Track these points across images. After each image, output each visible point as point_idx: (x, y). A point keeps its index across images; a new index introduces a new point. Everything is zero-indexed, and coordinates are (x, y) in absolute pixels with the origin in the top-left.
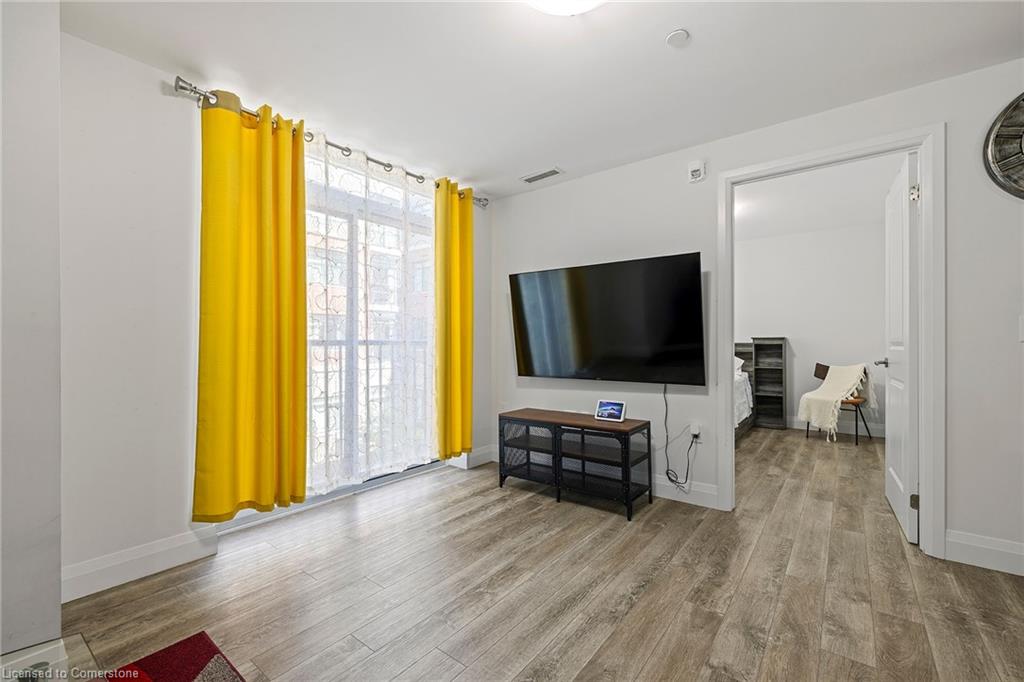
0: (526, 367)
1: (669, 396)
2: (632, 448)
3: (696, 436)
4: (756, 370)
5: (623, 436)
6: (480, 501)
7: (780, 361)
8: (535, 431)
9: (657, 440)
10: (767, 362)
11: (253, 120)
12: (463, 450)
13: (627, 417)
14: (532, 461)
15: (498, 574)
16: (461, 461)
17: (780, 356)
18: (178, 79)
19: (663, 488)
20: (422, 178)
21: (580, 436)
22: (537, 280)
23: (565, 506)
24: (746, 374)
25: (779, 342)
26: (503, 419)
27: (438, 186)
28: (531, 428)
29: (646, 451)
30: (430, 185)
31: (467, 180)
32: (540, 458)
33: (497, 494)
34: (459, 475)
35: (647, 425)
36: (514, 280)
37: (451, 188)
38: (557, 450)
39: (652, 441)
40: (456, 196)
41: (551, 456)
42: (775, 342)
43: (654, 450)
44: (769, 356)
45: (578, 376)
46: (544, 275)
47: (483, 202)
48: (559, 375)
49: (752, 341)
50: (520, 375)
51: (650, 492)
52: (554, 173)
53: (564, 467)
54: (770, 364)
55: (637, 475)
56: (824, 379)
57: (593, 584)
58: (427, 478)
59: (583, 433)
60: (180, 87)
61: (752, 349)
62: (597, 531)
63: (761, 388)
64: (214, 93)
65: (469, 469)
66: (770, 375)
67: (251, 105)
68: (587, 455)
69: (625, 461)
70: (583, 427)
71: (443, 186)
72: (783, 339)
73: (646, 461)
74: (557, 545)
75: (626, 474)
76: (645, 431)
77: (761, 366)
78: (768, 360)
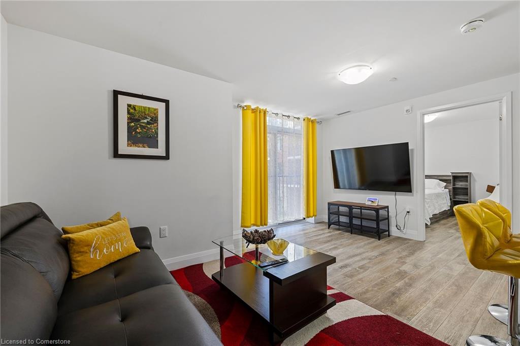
0: (337, 185)
1: (397, 197)
2: (380, 216)
3: (408, 212)
4: (454, 188)
5: (377, 210)
6: (321, 232)
7: (467, 184)
8: (342, 209)
9: (392, 213)
10: (460, 184)
11: (254, 111)
12: (314, 216)
13: (379, 204)
14: (340, 220)
15: (332, 248)
16: (312, 220)
17: (467, 181)
18: (239, 104)
19: (394, 231)
20: (299, 118)
21: (360, 210)
22: (342, 153)
23: (353, 235)
24: (448, 190)
25: (466, 175)
26: (329, 204)
27: (304, 120)
28: (340, 207)
29: (387, 217)
30: (302, 120)
31: (314, 116)
32: (343, 219)
33: (327, 231)
34: (311, 225)
35: (387, 207)
36: (332, 152)
37: (309, 120)
38: (351, 216)
39: (390, 214)
40: (311, 123)
41: (348, 218)
42: (464, 175)
43: (391, 217)
44: (461, 181)
45: (359, 189)
46: (345, 150)
47: (320, 122)
48: (350, 188)
49: (451, 174)
50: (335, 188)
51: (389, 233)
52: (349, 112)
53: (354, 223)
54: (462, 185)
55: (382, 226)
56: (492, 193)
57: (364, 253)
58: (300, 225)
59: (361, 209)
60: (239, 106)
61: (451, 178)
62: (366, 242)
63: (457, 197)
64: (245, 106)
65: (315, 223)
66: (462, 191)
67: (253, 107)
68: (363, 217)
69: (378, 219)
70: (361, 207)
71: (306, 119)
72: (468, 173)
73: (387, 220)
74: (351, 244)
75: (378, 225)
76: (387, 209)
77: (457, 186)
78: (461, 183)
